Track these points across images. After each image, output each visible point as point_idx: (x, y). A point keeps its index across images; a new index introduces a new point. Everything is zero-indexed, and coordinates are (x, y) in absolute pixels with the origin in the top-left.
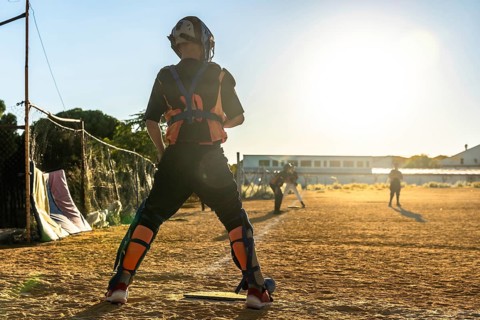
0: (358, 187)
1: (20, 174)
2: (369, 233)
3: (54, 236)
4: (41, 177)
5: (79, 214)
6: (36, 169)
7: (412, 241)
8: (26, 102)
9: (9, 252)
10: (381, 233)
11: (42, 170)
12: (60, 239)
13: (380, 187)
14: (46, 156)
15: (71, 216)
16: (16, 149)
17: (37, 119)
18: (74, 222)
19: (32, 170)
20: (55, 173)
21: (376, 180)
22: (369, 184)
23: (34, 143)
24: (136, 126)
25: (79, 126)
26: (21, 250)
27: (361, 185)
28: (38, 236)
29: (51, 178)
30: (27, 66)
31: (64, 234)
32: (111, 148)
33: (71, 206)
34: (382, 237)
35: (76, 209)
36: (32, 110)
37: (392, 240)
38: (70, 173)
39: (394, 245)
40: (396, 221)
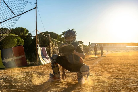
0: (122, 51)
1: (35, 48)
2: (125, 62)
3: (43, 64)
4: (40, 49)
5: (49, 58)
6: (39, 47)
7: (137, 64)
8: (36, 30)
9: (33, 67)
10: (128, 62)
11: (40, 47)
12: (45, 64)
13: (129, 51)
14: (41, 43)
15: (47, 59)
16: (32, 42)
17: (39, 34)
18: (48, 60)
19: (38, 47)
20: (43, 48)
21: (128, 49)
22: (126, 50)
23: (38, 40)
24: (63, 36)
25: (49, 36)
26: (36, 66)
27: (123, 51)
28: (40, 63)
29: (42, 49)
30: (36, 21)
31: (46, 63)
32: (57, 41)
33: (47, 56)
34: (128, 63)
35: (48, 57)
36: (38, 32)
37: (131, 64)
38: (47, 48)
39: (131, 65)
40: (132, 59)
